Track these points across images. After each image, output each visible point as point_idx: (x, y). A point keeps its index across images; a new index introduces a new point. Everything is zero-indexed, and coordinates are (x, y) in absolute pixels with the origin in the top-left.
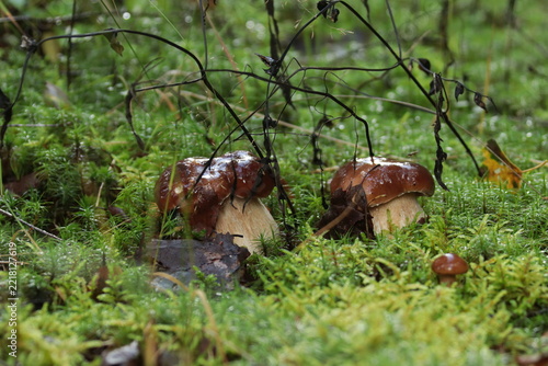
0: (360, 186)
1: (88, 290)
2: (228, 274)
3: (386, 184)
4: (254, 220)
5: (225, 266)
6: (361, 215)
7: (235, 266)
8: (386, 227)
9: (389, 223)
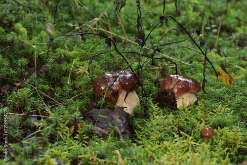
0: (173, 89)
1: (70, 133)
2: (122, 125)
3: (183, 88)
4: (131, 98)
5: (120, 121)
6: (173, 100)
7: (124, 122)
8: (181, 105)
9: (183, 103)
